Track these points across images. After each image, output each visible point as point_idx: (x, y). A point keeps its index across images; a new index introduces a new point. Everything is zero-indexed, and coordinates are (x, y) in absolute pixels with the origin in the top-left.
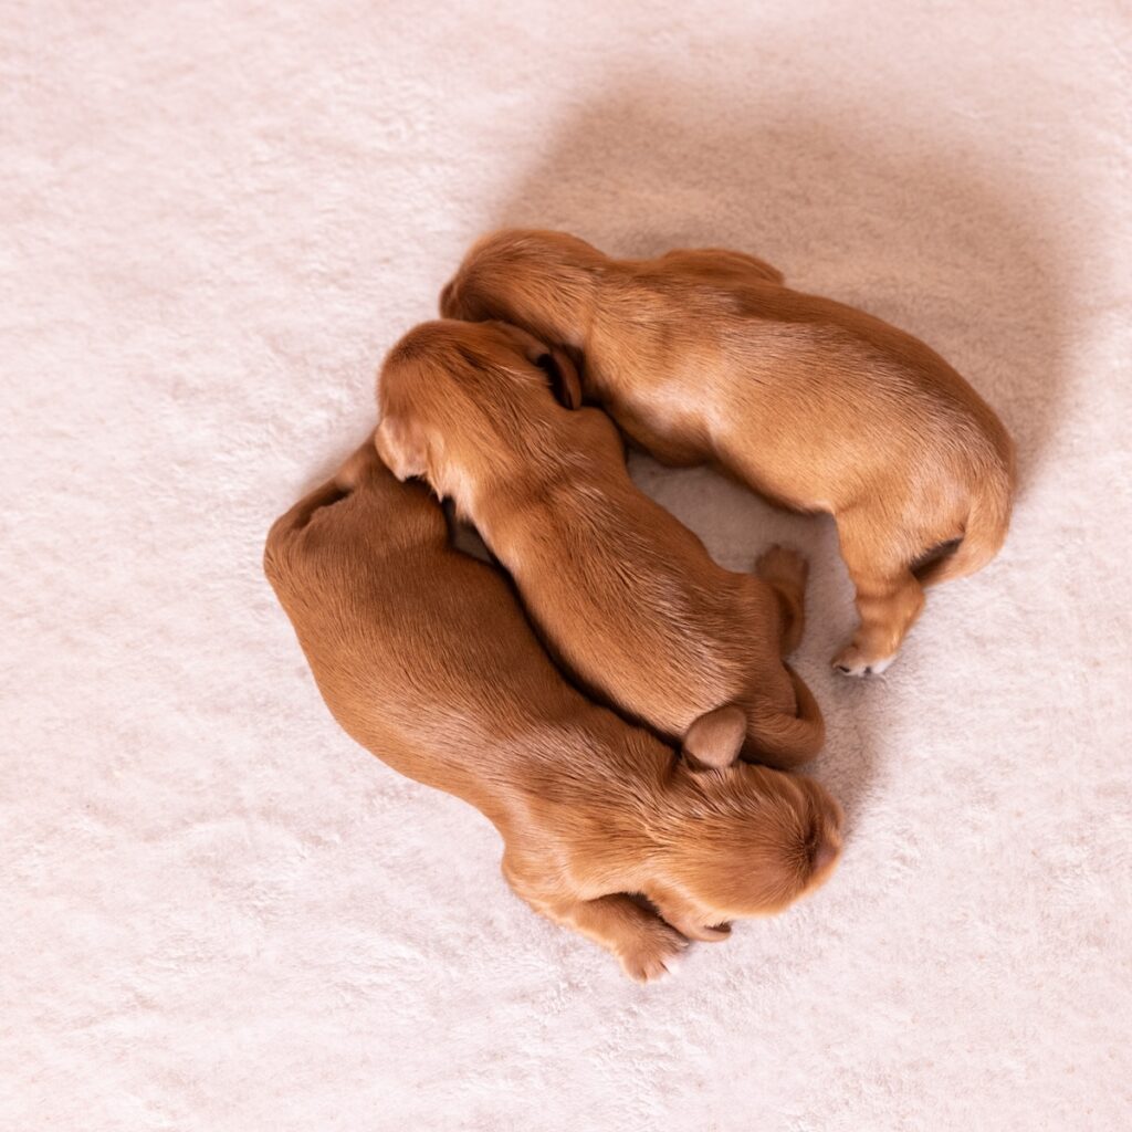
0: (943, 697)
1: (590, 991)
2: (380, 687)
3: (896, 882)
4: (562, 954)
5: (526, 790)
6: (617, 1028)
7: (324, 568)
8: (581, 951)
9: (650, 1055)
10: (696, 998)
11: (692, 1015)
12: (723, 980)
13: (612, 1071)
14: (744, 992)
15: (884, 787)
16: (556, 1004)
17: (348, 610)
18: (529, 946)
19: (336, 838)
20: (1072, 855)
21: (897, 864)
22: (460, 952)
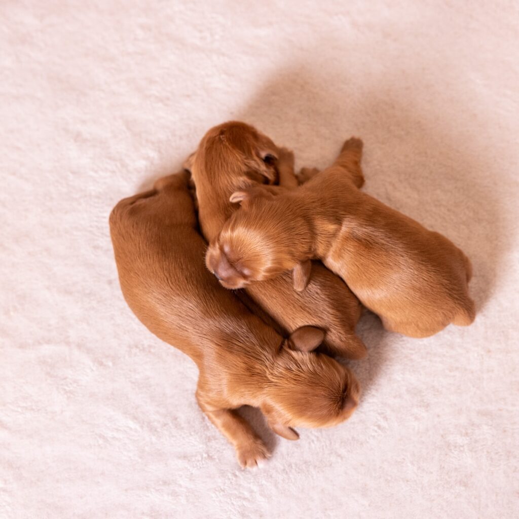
0: (413, 352)
1: (217, 461)
2: (153, 283)
3: (374, 437)
4: (207, 440)
5: (216, 344)
6: (226, 481)
7: (137, 224)
8: (217, 441)
9: (240, 497)
10: (267, 474)
11: (264, 482)
12: (282, 468)
13: (220, 501)
14: (291, 476)
15: (377, 390)
16: (200, 464)
17: (144, 246)
18: (192, 433)
19: (110, 364)
20: (461, 440)
21: (376, 428)
22: (158, 430)
